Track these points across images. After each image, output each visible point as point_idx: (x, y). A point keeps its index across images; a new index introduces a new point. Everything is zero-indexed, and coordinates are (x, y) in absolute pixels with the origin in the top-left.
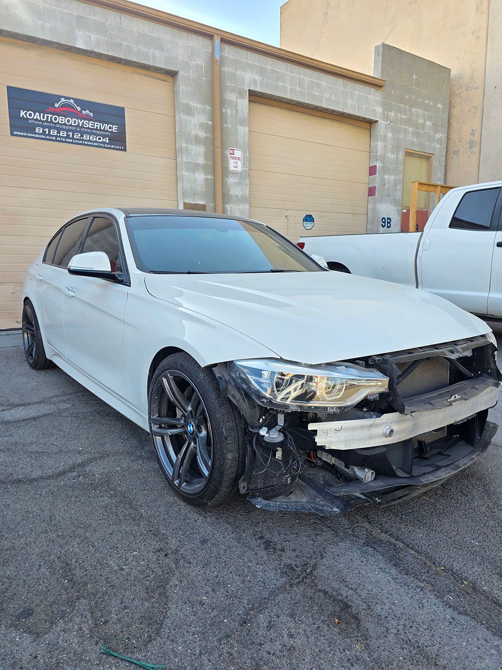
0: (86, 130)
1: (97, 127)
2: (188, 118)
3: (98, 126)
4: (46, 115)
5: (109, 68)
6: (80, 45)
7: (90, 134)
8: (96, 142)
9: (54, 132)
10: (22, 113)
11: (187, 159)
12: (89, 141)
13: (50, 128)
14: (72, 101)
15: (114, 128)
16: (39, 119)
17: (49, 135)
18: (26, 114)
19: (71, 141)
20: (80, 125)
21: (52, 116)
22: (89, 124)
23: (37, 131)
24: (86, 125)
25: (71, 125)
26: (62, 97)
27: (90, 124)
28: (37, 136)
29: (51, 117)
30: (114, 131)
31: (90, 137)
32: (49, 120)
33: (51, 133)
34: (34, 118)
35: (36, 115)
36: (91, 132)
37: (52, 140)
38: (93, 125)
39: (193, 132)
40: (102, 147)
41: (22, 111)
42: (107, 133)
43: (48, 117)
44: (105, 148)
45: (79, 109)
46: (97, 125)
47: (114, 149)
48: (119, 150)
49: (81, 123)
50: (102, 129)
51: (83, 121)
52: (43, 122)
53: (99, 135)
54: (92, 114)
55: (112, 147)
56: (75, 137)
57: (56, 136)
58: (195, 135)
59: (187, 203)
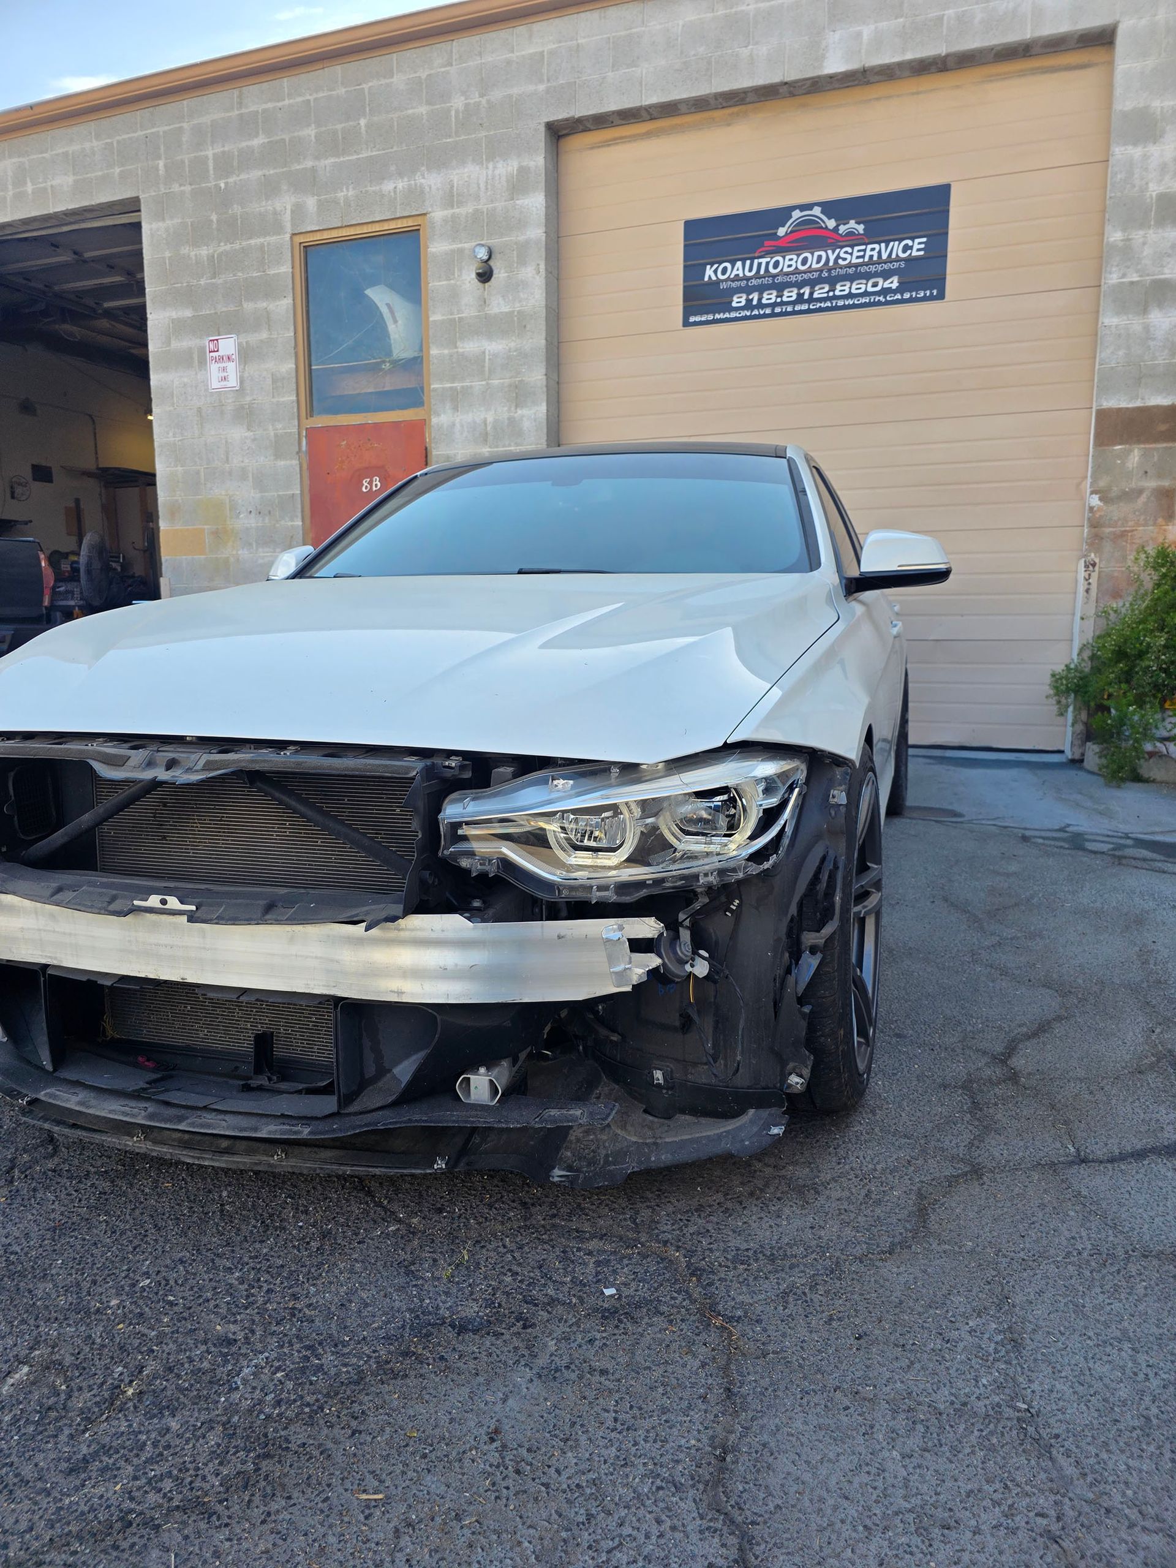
0: (842, 272)
1: (871, 257)
2: (1136, 152)
3: (875, 254)
4: (756, 261)
5: (918, 93)
6: (834, 65)
7: (851, 278)
8: (866, 294)
9: (770, 297)
10: (709, 272)
11: (1124, 276)
12: (850, 296)
13: (761, 289)
14: (817, 211)
15: (916, 247)
16: (741, 275)
17: (760, 305)
18: (715, 272)
19: (805, 307)
20: (831, 264)
21: (769, 259)
22: (851, 256)
23: (734, 304)
24: (845, 259)
25: (810, 271)
26: (794, 208)
27: (856, 254)
28: (733, 315)
29: (768, 263)
30: (915, 253)
31: (850, 288)
32: (762, 272)
33: (764, 301)
34: (732, 276)
35: (736, 268)
36: (856, 274)
37: (765, 316)
38: (862, 253)
39: (1154, 189)
40: (879, 304)
41: (708, 267)
42: (896, 265)
43: (760, 264)
44: (887, 303)
45: (831, 224)
46: (873, 250)
47: (911, 300)
48: (925, 299)
49: (832, 258)
50: (884, 256)
51: (837, 251)
52: (748, 279)
53: (876, 275)
54: (861, 228)
55: (907, 296)
56: (816, 295)
57: (774, 305)
58: (1161, 197)
59: (1110, 410)
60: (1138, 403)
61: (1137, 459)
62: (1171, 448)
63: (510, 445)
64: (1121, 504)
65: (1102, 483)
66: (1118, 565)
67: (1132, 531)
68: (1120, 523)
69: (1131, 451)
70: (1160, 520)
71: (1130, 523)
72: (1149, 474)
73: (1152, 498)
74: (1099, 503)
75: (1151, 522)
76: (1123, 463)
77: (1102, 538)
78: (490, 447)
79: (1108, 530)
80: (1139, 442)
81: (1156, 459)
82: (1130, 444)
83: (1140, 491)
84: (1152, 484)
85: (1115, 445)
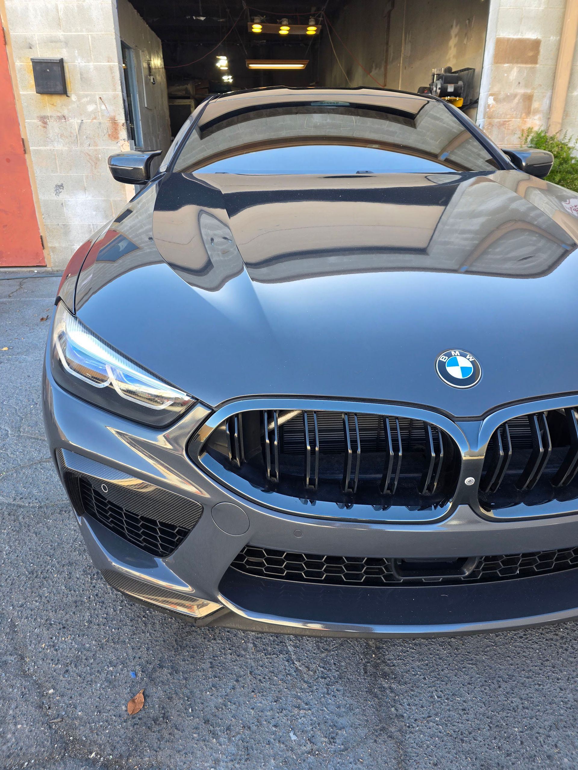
59: (504, 39)
60: (519, 36)
61: (515, 73)
62: (533, 68)
63: (82, 31)
64: (505, 103)
65: (496, 89)
66: (500, 143)
67: (509, 121)
68: (503, 116)
69: (512, 68)
70: (524, 115)
71: (508, 116)
72: (521, 85)
73: (521, 100)
74: (493, 102)
75: (519, 116)
76: (508, 76)
77: (493, 126)
78: (64, 31)
79: (496, 120)
80: (517, 62)
81: (525, 74)
82: (513, 63)
83: (515, 96)
84: (521, 91)
85: (504, 63)
